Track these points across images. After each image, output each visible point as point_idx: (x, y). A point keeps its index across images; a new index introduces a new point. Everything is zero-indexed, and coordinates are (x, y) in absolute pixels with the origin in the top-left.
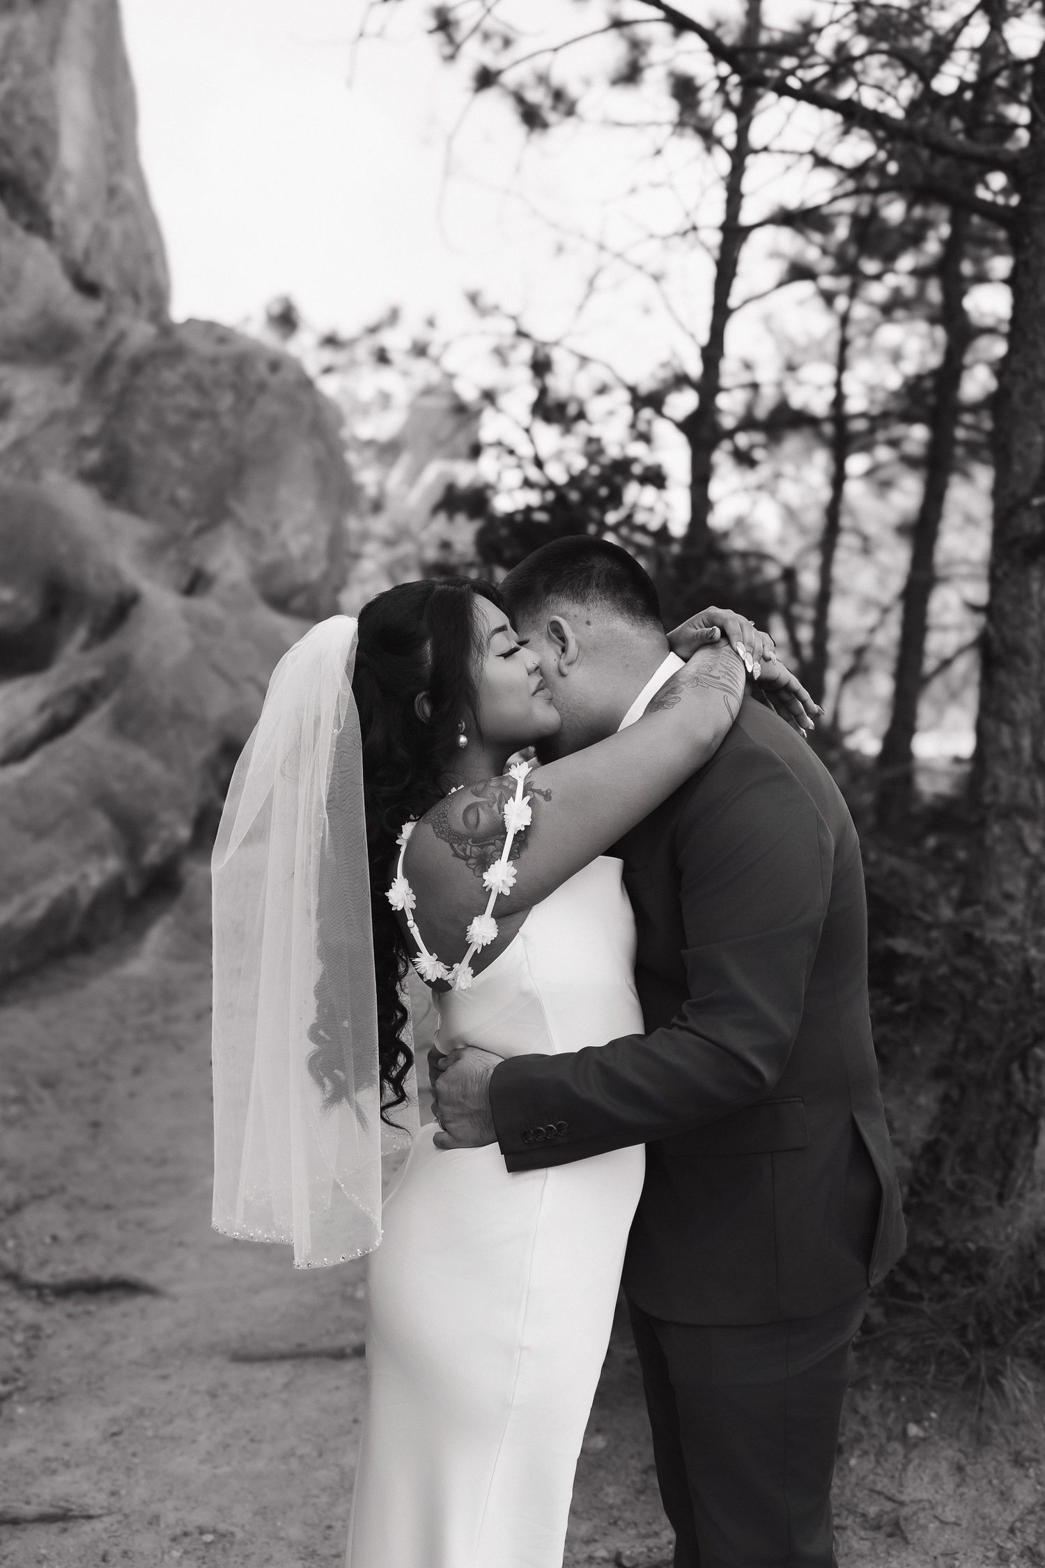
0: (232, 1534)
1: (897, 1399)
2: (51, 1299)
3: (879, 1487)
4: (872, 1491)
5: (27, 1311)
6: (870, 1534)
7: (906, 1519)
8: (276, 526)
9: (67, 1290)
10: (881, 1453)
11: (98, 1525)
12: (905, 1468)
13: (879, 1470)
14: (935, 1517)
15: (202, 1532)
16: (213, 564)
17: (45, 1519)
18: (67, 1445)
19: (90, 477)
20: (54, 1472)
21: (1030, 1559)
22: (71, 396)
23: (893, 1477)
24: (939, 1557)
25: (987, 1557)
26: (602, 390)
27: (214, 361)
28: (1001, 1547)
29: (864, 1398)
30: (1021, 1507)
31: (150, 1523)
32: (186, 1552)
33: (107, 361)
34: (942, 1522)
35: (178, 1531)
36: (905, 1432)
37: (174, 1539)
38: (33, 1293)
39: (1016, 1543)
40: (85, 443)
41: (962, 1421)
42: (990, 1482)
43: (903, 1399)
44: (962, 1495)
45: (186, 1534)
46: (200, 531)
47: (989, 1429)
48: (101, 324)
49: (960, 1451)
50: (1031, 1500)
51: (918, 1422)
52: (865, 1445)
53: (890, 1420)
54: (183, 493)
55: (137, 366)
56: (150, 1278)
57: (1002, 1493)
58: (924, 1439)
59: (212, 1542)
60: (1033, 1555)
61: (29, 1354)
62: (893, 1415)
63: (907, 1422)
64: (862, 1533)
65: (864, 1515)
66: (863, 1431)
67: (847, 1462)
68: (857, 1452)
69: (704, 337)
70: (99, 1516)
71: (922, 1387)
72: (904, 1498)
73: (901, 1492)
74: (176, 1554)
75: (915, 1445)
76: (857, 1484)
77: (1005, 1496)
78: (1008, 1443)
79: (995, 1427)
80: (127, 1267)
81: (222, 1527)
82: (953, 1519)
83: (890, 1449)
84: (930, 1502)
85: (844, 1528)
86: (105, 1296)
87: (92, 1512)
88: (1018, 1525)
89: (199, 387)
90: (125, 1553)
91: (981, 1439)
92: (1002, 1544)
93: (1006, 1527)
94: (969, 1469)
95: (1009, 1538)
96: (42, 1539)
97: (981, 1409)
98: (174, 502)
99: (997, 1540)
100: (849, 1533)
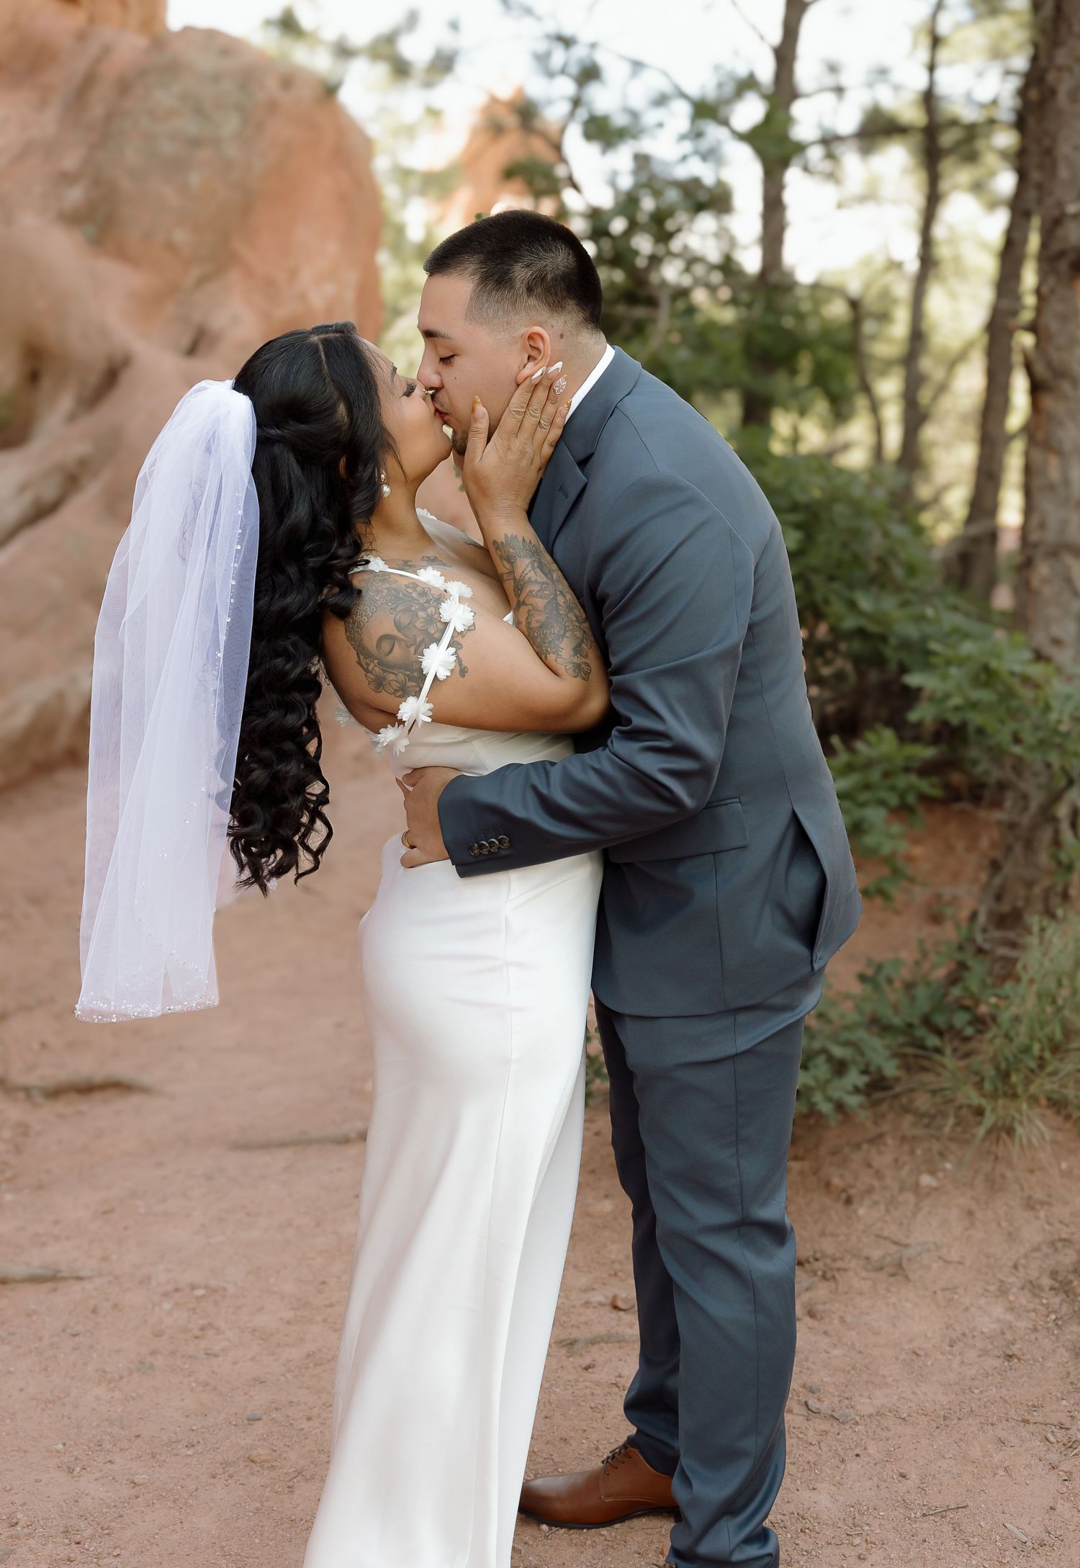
0: (224, 1289)
1: (912, 1152)
2: (40, 1099)
3: (886, 1233)
4: (878, 1236)
5: (15, 1111)
6: (872, 1275)
7: (909, 1259)
8: (293, 274)
9: (56, 1093)
10: (892, 1202)
11: (88, 1286)
12: (914, 1214)
13: (888, 1218)
14: (940, 1258)
15: (193, 1287)
16: (218, 320)
17: (34, 1279)
18: (56, 1222)
19: (73, 219)
20: (44, 1244)
21: (1030, 1290)
22: (47, 123)
23: (901, 1224)
24: (940, 1293)
25: (986, 1290)
26: (661, 101)
27: (216, 78)
28: (1001, 1281)
29: (880, 1153)
30: (1027, 1245)
31: (141, 1282)
32: (177, 1305)
33: (89, 81)
34: (946, 1262)
35: (170, 1288)
36: (917, 1184)
37: (166, 1295)
38: (21, 1095)
39: (1018, 1278)
40: (67, 178)
41: (977, 1171)
42: (999, 1225)
43: (919, 1152)
44: (969, 1237)
45: (177, 1290)
46: (202, 281)
47: (1003, 1177)
48: (82, 37)
49: (973, 1198)
50: (1037, 1238)
51: (932, 1173)
52: (876, 1197)
53: (904, 1172)
54: (181, 236)
55: (124, 87)
56: (145, 1079)
57: (1010, 1234)
58: (936, 1189)
59: (203, 1297)
60: (1034, 1287)
61: (18, 1150)
62: (907, 1168)
63: (920, 1172)
64: (864, 1274)
65: (867, 1258)
66: (876, 1183)
67: (855, 1212)
68: (867, 1202)
69: (776, 36)
70: (90, 1278)
71: (938, 1139)
72: (911, 1241)
73: (907, 1237)
74: (167, 1306)
75: (928, 1195)
76: (864, 1231)
77: (1011, 1237)
78: (1022, 1189)
79: (1009, 1174)
80: (121, 1069)
81: (214, 1283)
82: (957, 1259)
83: (901, 1199)
84: (935, 1244)
85: (845, 1270)
86: (98, 1096)
87: (82, 1273)
88: (1023, 1261)
89: (199, 110)
90: (115, 1306)
91: (994, 1186)
92: (1004, 1279)
93: (1011, 1264)
94: (979, 1215)
95: (1011, 1273)
96: (31, 1297)
97: (996, 1158)
98: (171, 247)
99: (1001, 1276)
100: (851, 1274)
